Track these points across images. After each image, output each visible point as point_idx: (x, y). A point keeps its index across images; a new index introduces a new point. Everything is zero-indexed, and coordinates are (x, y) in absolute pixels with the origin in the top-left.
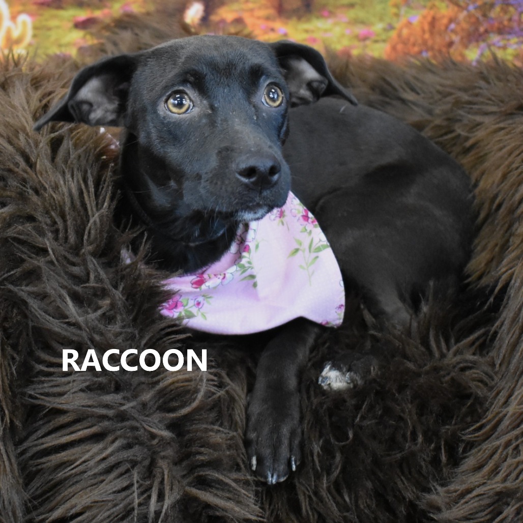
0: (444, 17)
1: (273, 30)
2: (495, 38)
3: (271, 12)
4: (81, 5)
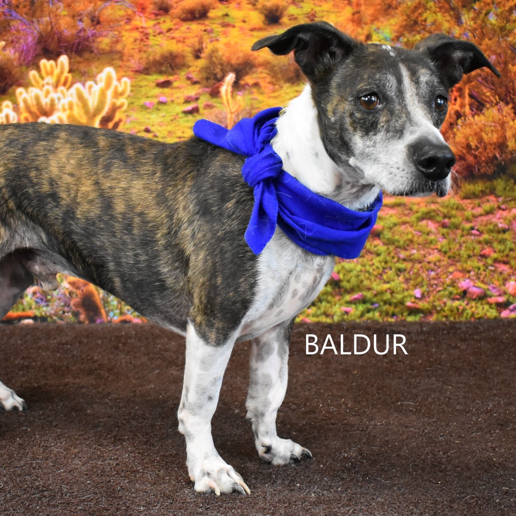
4: (161, 73)
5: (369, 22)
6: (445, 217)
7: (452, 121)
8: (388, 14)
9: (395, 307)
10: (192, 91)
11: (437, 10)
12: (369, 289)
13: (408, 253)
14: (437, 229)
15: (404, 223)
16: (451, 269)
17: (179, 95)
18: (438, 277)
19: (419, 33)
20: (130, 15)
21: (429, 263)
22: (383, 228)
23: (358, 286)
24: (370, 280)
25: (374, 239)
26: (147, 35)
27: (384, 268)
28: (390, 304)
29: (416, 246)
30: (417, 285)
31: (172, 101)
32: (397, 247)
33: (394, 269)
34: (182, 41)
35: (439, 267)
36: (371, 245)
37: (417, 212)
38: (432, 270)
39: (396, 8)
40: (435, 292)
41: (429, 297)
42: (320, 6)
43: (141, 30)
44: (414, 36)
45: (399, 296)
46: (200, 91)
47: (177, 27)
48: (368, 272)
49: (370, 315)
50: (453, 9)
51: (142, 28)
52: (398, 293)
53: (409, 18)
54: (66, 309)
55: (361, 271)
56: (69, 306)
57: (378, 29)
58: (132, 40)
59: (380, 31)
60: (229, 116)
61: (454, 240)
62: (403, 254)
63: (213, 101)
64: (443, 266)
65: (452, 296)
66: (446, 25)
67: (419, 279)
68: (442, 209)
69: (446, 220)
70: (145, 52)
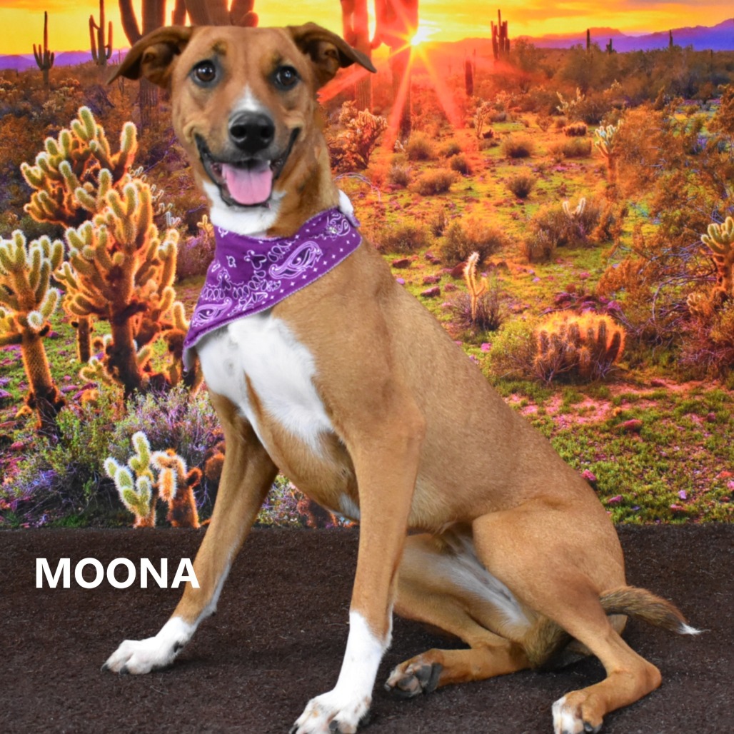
0: (636, 264)
1: (525, 271)
2: (669, 279)
3: (524, 258)
4: (398, 252)
5: (625, 196)
6: (711, 410)
7: (717, 303)
8: (645, 188)
9: (658, 510)
10: (432, 272)
11: (699, 182)
12: (629, 491)
13: (670, 450)
14: (702, 424)
15: (665, 417)
16: (718, 468)
17: (418, 276)
18: (704, 477)
19: (679, 207)
20: (364, 190)
21: (694, 461)
22: (643, 422)
23: (617, 488)
24: (630, 480)
25: (633, 435)
26: (383, 211)
27: (644, 467)
28: (652, 507)
29: (679, 443)
30: (681, 486)
31: (411, 283)
32: (658, 444)
33: (655, 469)
34: (422, 217)
35: (705, 466)
36: (629, 442)
37: (680, 405)
38: (698, 470)
39: (654, 181)
40: (701, 494)
41: (695, 499)
42: (571, 179)
43: (376, 205)
44: (674, 211)
45: (663, 498)
46: (441, 271)
47: (415, 201)
48: (627, 471)
49: (630, 519)
50: (716, 181)
51: (377, 203)
52: (660, 494)
53: (667, 191)
54: (291, 513)
55: (619, 471)
56: (294, 510)
57: (635, 203)
58: (366, 216)
59: (637, 205)
60: (473, 299)
61: (722, 435)
62: (665, 452)
63: (455, 283)
64: (710, 464)
65: (720, 498)
66: (709, 199)
67: (684, 479)
68: (707, 402)
69: (712, 413)
70: (381, 229)
